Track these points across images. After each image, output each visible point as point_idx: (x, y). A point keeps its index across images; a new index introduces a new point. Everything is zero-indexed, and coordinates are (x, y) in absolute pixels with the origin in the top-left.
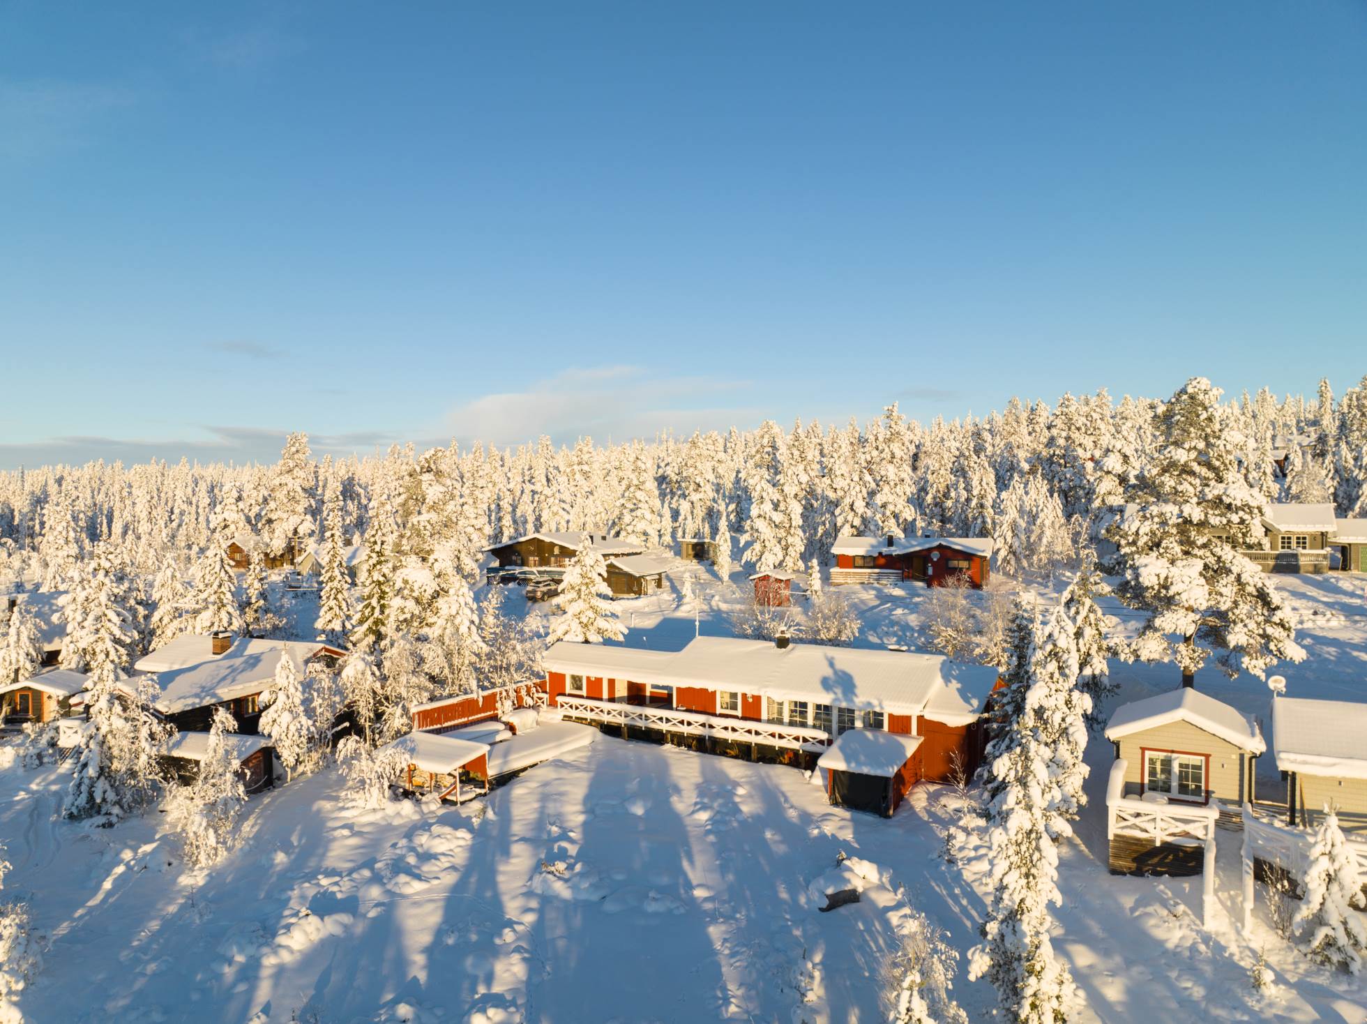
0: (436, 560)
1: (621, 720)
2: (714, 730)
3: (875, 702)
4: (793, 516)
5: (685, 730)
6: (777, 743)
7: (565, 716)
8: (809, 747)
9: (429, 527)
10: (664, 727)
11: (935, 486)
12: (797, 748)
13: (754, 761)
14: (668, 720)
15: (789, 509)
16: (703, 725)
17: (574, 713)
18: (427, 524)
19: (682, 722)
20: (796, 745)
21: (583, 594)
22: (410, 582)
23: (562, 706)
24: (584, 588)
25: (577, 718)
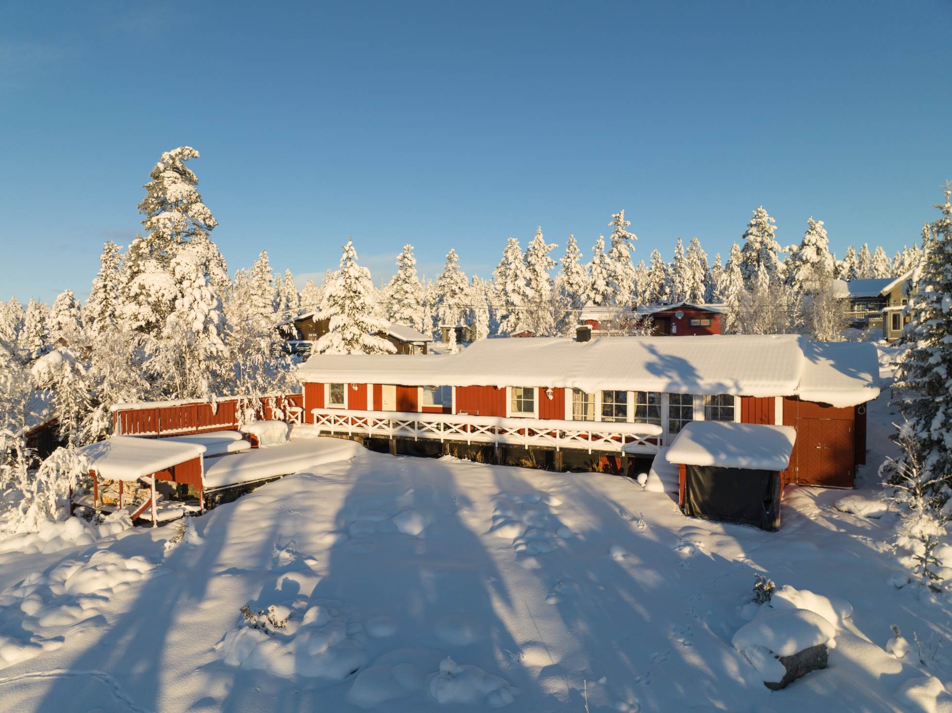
0: (178, 264)
1: (390, 432)
2: (506, 435)
4: (543, 292)
5: (469, 437)
6: (591, 446)
7: (322, 432)
8: (635, 448)
9: (169, 225)
10: (442, 436)
12: (619, 450)
13: (559, 471)
14: (447, 427)
16: (492, 430)
17: (333, 428)
18: (167, 221)
19: (464, 428)
20: (616, 447)
22: (147, 288)
23: (318, 420)
25: (336, 433)
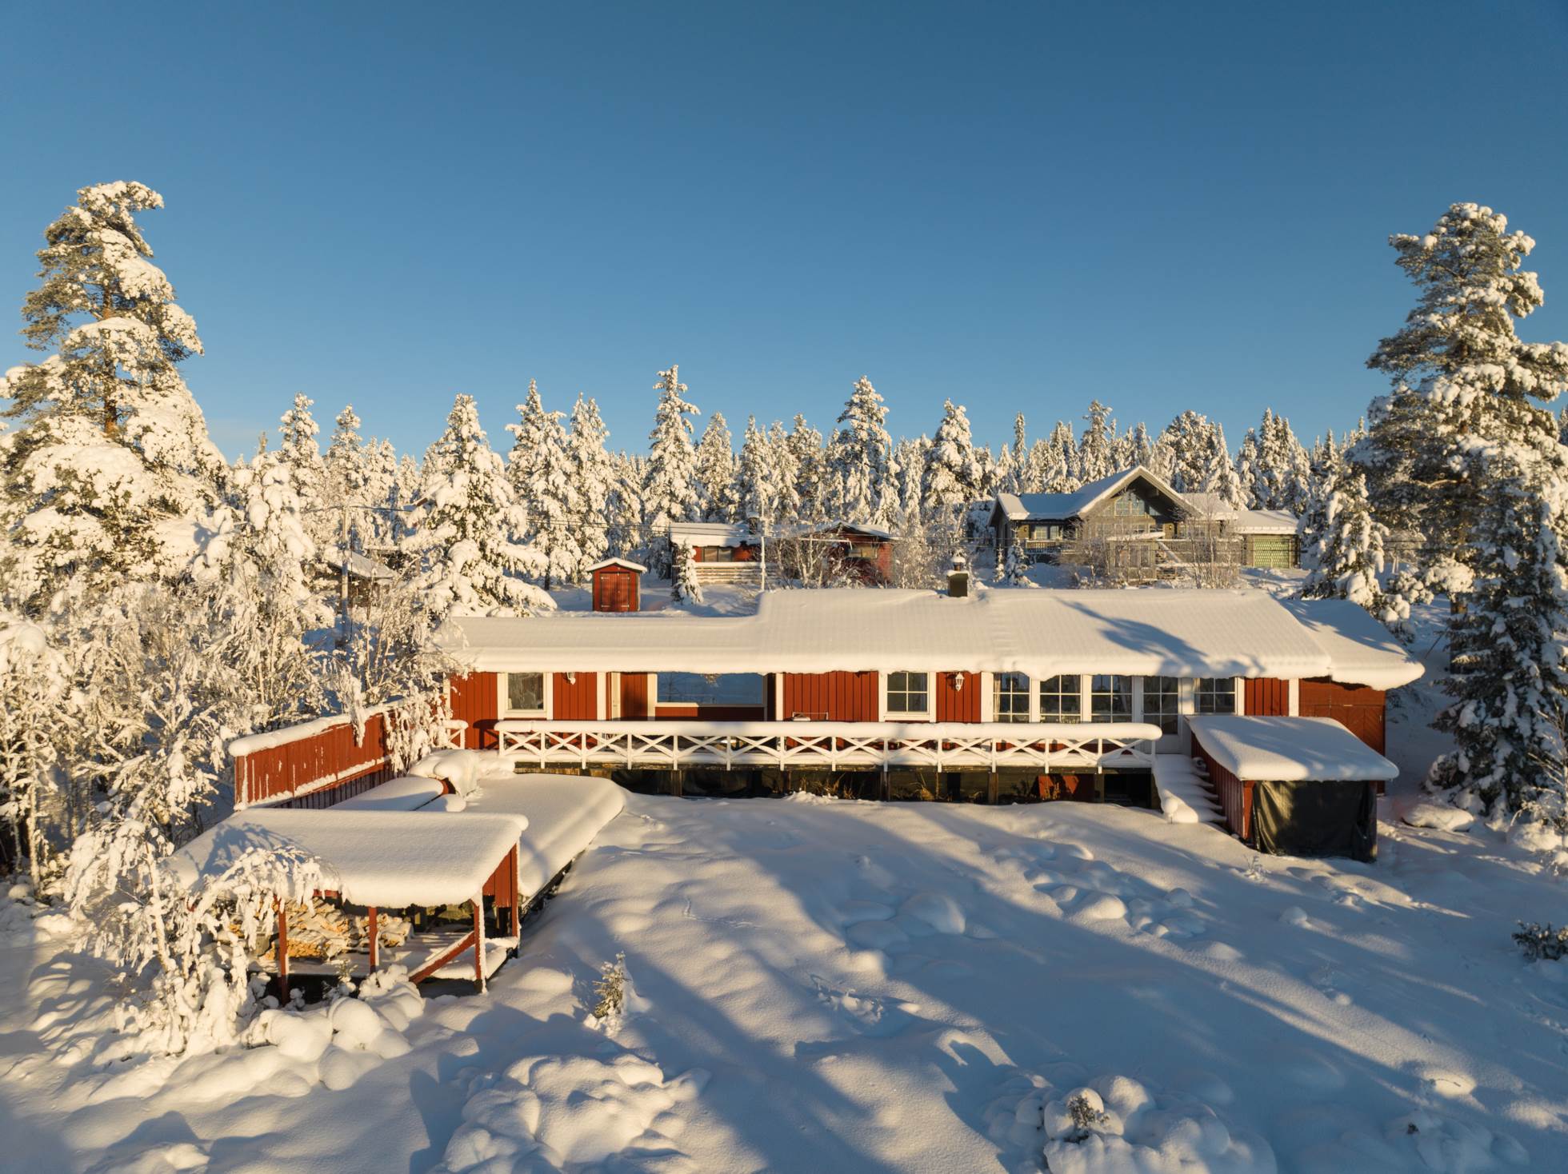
0: (146, 429)
1: (674, 757)
2: (904, 751)
3: (1245, 661)
5: (834, 759)
6: (1048, 760)
7: (518, 765)
8: (1116, 760)
9: (131, 345)
10: (782, 758)
11: (710, 485)
12: (1094, 764)
13: (994, 803)
15: (587, 485)
16: (878, 745)
17: (544, 756)
18: (124, 337)
19: (826, 743)
20: (1088, 760)
21: (470, 528)
22: (82, 476)
23: (509, 743)
24: (471, 517)
25: (547, 764)
